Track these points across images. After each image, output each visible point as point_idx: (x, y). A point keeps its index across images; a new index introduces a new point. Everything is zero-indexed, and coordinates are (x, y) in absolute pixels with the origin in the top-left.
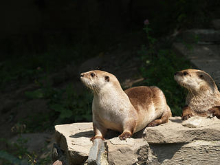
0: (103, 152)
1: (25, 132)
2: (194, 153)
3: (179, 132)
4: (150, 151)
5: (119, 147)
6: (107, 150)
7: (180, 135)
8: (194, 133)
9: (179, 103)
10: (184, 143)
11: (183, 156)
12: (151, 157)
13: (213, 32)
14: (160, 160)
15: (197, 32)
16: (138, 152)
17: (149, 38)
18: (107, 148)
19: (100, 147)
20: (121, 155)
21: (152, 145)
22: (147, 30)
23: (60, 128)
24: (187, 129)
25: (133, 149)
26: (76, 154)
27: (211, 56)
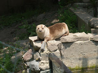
0: (46, 46)
1: (19, 40)
2: (77, 45)
3: (72, 38)
4: (62, 45)
5: (52, 44)
6: (47, 45)
7: (72, 39)
8: (77, 38)
9: (72, 28)
10: (74, 42)
11: (73, 46)
12: (62, 47)
13: (83, 4)
14: (66, 48)
15: (77, 4)
16: (58, 46)
17: (60, 6)
18: (47, 44)
19: (45, 44)
20: (52, 47)
21: (63, 43)
22: (60, 3)
23: (31, 38)
24: (75, 37)
25: (56, 44)
26: (37, 46)
27: (83, 12)
